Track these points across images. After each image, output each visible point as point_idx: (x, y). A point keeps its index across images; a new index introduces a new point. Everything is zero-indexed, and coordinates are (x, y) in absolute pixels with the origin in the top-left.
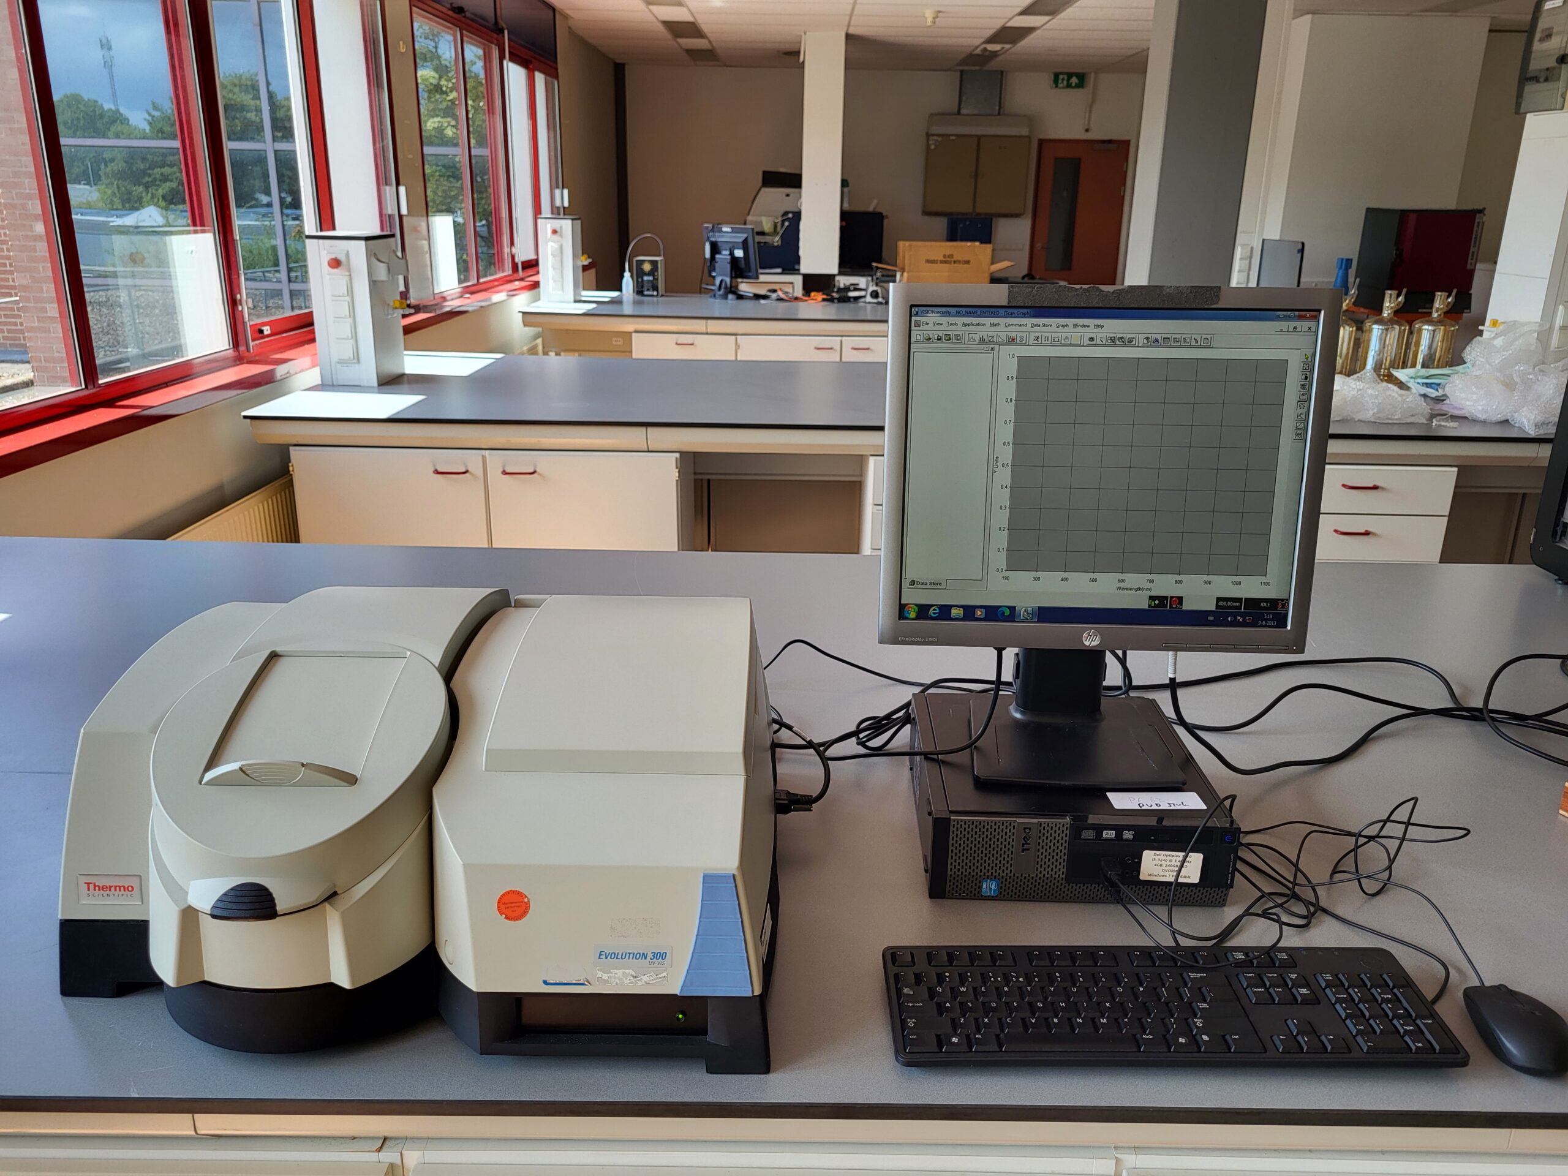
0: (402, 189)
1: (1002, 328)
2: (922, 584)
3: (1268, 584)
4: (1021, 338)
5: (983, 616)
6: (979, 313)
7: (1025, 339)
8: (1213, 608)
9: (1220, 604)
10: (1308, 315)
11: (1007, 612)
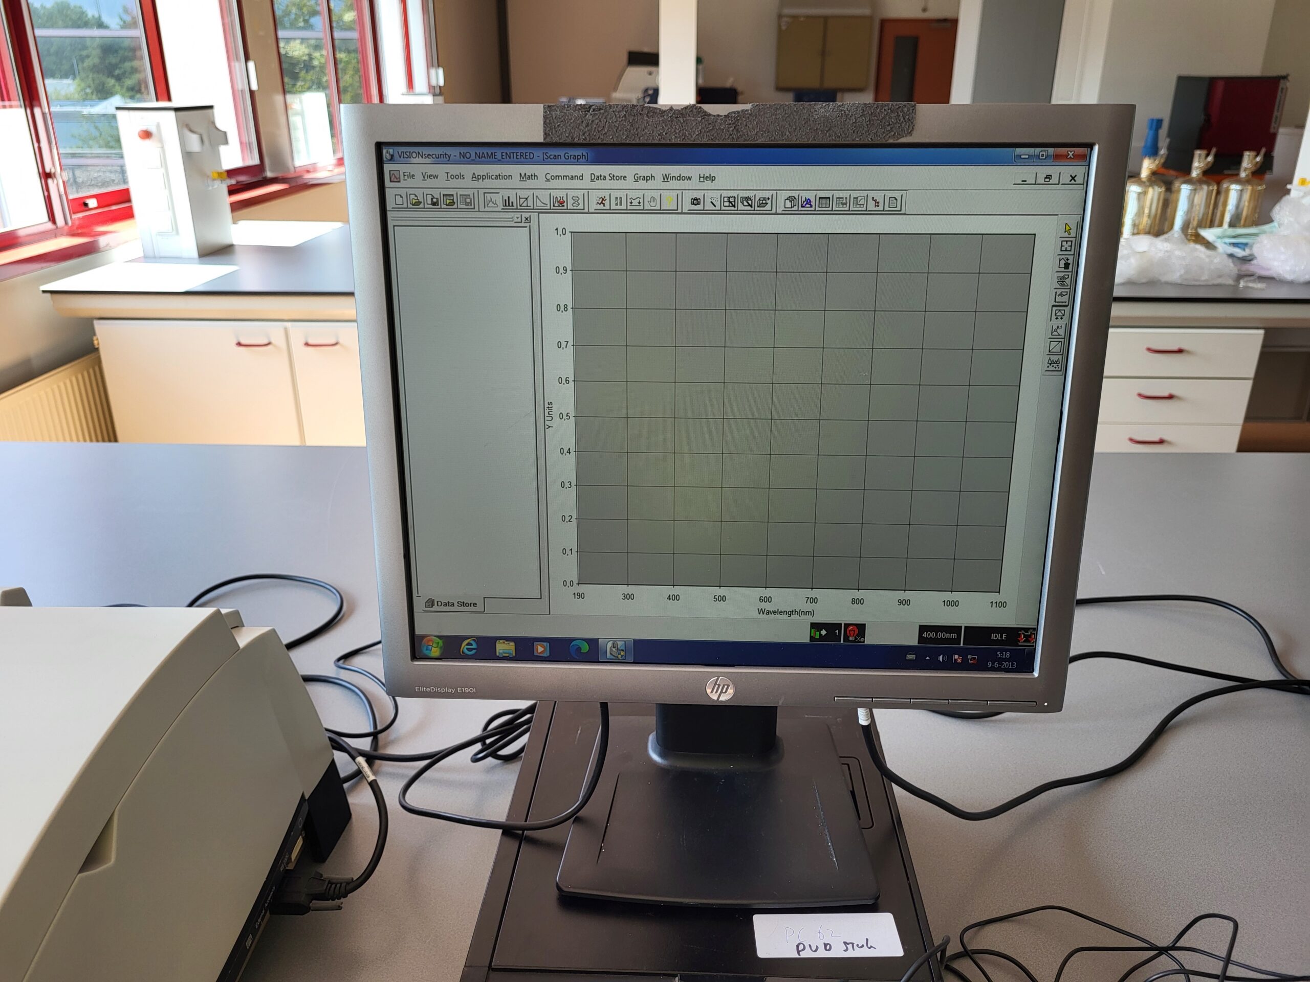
0: (251, 65)
1: (540, 182)
2: (446, 605)
3: (1003, 604)
4: (576, 199)
5: (547, 654)
6: (499, 156)
7: (581, 201)
8: (914, 641)
9: (925, 635)
10: (1071, 154)
11: (585, 648)
